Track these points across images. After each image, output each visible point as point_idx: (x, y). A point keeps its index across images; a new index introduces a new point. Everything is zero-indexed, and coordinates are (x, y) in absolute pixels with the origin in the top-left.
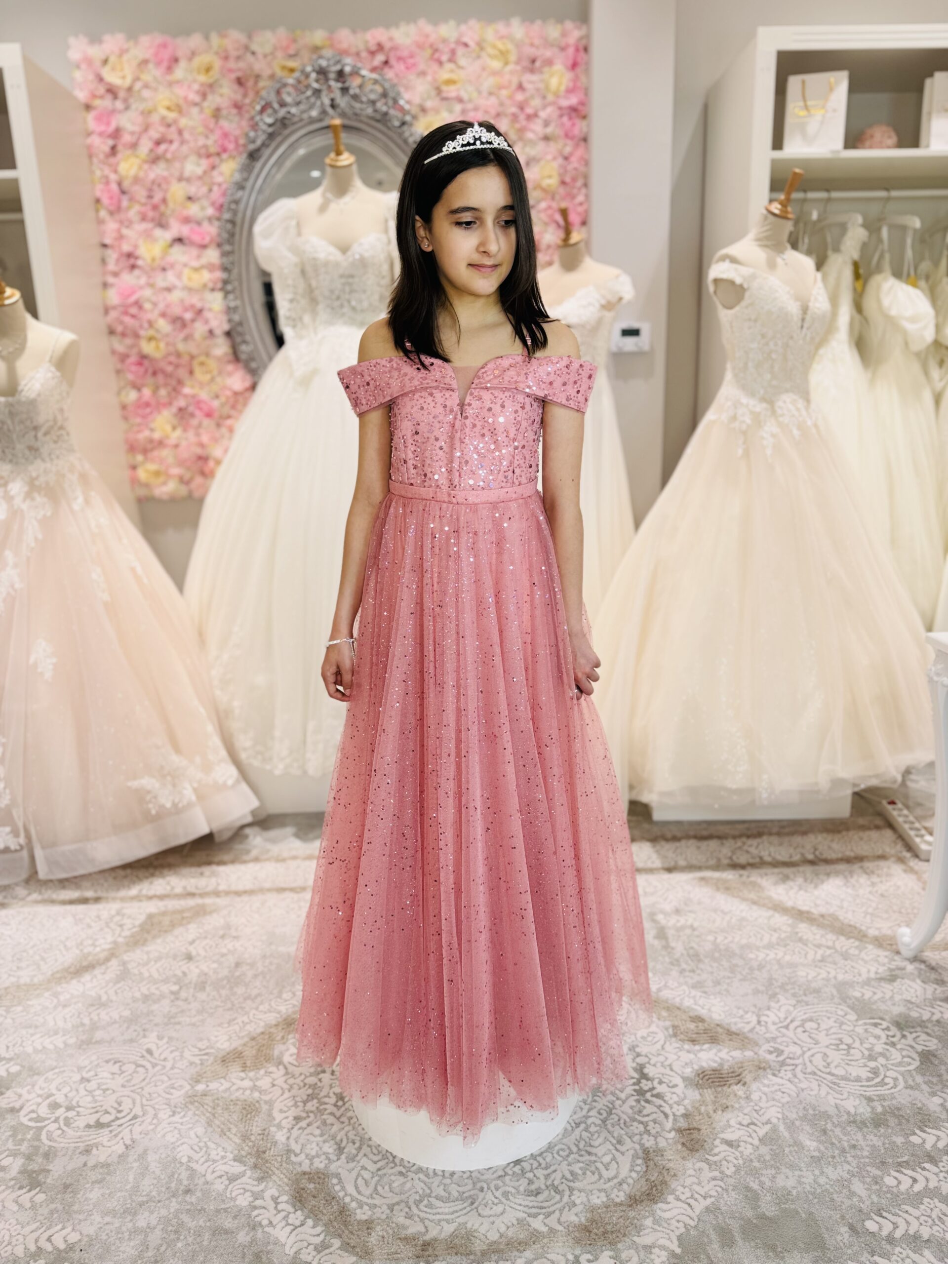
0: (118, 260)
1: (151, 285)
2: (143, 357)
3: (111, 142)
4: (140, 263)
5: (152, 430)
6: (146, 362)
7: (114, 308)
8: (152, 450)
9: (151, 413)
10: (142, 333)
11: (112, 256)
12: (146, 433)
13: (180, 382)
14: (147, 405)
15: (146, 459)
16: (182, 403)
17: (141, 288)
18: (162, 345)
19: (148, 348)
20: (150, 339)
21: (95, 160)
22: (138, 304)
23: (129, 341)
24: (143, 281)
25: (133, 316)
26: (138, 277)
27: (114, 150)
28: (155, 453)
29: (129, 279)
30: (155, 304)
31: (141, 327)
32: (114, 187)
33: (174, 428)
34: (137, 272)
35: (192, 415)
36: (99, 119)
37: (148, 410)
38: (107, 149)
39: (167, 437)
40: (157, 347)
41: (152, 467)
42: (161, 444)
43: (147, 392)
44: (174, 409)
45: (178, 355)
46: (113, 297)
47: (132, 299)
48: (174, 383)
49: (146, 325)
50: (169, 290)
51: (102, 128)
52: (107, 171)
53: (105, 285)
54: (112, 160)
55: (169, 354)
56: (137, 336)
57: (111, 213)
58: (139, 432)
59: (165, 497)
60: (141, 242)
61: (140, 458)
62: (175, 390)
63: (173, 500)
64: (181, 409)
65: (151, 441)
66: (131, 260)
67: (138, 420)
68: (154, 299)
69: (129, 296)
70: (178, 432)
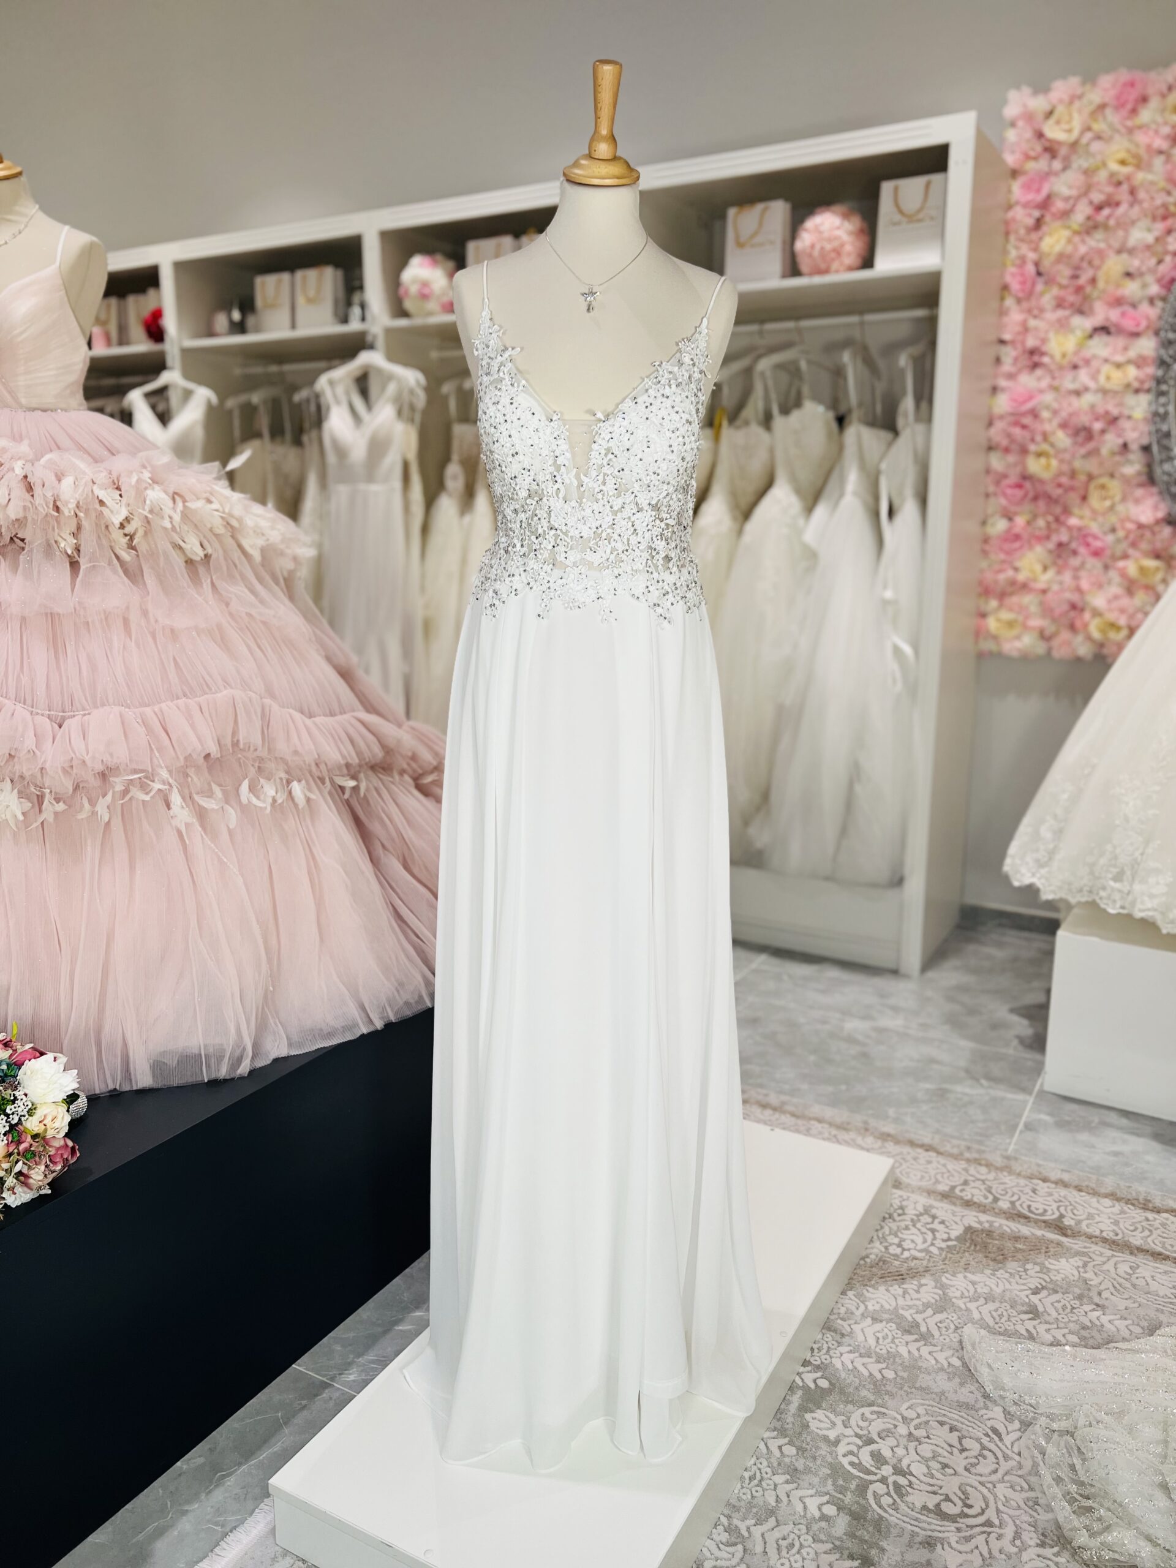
0: (1016, 359)
1: (1055, 389)
2: (1026, 477)
3: (1037, 214)
4: (1046, 360)
5: (1016, 569)
6: (1028, 485)
7: (1001, 417)
8: (1011, 594)
9: (1021, 547)
10: (1032, 448)
11: (1009, 354)
12: (1010, 573)
13: (1067, 511)
14: (1017, 537)
15: (1001, 606)
16: (1064, 537)
17: (1041, 391)
18: (1054, 463)
19: (1034, 466)
20: (1039, 455)
21: (1012, 238)
22: (1034, 414)
23: (1011, 458)
24: (1045, 383)
25: (1024, 427)
26: (1039, 379)
27: (1039, 223)
28: (1015, 599)
29: (1028, 381)
30: (1055, 412)
31: (1033, 440)
32: (1030, 269)
33: (1045, 569)
34: (1039, 372)
35: (1075, 553)
36: (1027, 187)
37: (1017, 545)
38: (1030, 222)
39: (1035, 580)
40: (1048, 466)
41: (1006, 615)
42: (1025, 587)
43: (1020, 521)
44: (1051, 545)
45: (1073, 474)
46: (1002, 404)
47: (1029, 406)
48: (1058, 510)
49: (1039, 438)
50: (1078, 393)
51: (1031, 196)
52: (1025, 249)
53: (995, 390)
54: (1034, 236)
55: (1060, 474)
56: (1024, 451)
57: (1019, 301)
58: (1000, 571)
59: (1015, 654)
60: (1051, 335)
61: (993, 603)
62: (1057, 520)
63: (1025, 658)
64: (1060, 545)
65: (1013, 583)
66: (1034, 358)
67: (1002, 556)
68: (1055, 405)
69: (1024, 402)
70: (1050, 574)
